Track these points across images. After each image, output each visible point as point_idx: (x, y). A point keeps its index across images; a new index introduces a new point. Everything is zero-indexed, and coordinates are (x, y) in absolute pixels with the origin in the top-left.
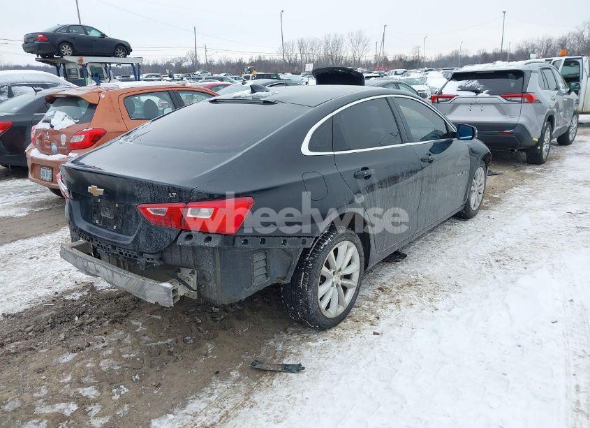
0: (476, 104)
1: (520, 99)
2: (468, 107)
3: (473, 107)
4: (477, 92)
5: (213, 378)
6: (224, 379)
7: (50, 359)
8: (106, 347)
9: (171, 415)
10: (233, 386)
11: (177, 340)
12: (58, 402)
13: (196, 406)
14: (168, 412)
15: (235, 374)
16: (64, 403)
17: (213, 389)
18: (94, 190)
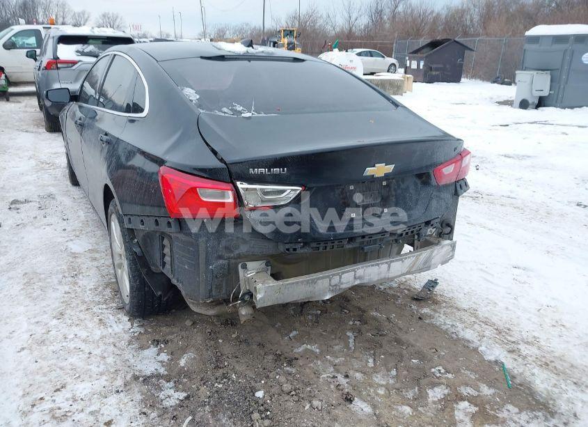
5: (427, 321)
6: (431, 317)
7: (360, 420)
8: (347, 376)
9: (480, 349)
10: (445, 314)
11: (352, 330)
12: (452, 416)
13: (468, 334)
14: (476, 350)
15: (425, 311)
16: (456, 412)
17: (445, 324)
18: (380, 170)
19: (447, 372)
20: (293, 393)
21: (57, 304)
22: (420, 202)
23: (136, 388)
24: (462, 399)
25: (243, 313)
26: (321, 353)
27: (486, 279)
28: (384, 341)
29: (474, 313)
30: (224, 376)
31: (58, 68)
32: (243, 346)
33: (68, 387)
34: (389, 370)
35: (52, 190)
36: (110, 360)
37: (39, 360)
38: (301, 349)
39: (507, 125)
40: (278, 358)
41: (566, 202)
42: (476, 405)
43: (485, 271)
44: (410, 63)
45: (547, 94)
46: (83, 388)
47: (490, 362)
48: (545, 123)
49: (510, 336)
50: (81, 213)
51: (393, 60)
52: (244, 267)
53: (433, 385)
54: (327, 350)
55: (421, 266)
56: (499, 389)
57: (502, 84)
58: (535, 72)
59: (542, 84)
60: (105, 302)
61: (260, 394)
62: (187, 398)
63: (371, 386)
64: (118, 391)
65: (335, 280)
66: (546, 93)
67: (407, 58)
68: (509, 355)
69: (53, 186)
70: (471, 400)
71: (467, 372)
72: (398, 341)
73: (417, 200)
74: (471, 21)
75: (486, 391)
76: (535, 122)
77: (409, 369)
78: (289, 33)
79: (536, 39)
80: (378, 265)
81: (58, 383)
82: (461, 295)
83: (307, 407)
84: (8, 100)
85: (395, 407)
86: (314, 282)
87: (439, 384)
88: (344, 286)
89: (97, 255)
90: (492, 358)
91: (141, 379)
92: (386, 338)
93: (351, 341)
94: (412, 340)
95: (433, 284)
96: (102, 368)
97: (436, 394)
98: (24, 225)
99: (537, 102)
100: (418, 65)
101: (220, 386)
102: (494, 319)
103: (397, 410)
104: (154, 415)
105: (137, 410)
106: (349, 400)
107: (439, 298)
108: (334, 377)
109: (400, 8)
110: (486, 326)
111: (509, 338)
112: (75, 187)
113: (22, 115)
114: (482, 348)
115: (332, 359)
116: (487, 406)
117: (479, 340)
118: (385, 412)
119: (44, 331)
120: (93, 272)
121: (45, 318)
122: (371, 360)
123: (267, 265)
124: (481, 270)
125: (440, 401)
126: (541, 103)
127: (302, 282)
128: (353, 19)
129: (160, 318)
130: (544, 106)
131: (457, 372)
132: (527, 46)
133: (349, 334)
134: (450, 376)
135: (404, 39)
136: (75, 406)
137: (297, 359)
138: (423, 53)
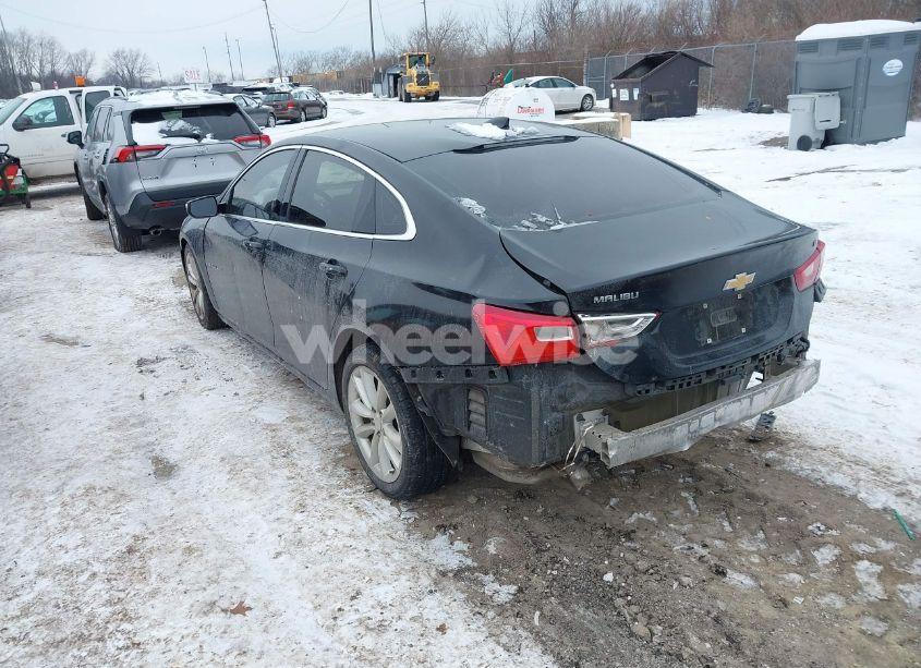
0: (203, 155)
1: (258, 142)
2: (192, 161)
3: (199, 161)
4: (197, 137)
5: (778, 468)
6: (780, 462)
7: (745, 595)
8: (705, 546)
9: (860, 496)
10: (797, 457)
11: (687, 488)
12: (855, 579)
13: (838, 479)
14: (854, 498)
15: (770, 455)
16: (857, 574)
17: (802, 469)
18: (740, 282)
19: (829, 528)
20: (652, 571)
21: (287, 495)
22: (779, 316)
23: (450, 584)
24: (860, 558)
25: (579, 477)
26: (660, 521)
27: (836, 406)
28: (734, 498)
29: (835, 451)
30: (554, 560)
31: (137, 159)
32: (557, 522)
33: (366, 592)
34: (754, 533)
35: (183, 339)
36: (396, 556)
37: (309, 565)
38: (633, 519)
39: (788, 179)
40: (609, 532)
41: (908, 287)
42: (879, 564)
43: (830, 395)
44: (618, 93)
45: (837, 126)
46: (385, 592)
47: (877, 510)
48: (842, 170)
49: (893, 475)
50: (246, 368)
51: (586, 90)
52: (581, 419)
53: (818, 546)
54: (666, 517)
55: (785, 397)
56: (898, 542)
57: (758, 112)
58: (816, 95)
59: (828, 111)
60: (346, 486)
61: (609, 577)
62: (520, 590)
63: (740, 554)
64: (431, 592)
65: (694, 426)
66: (834, 124)
67: (612, 86)
68: (899, 500)
69: (179, 332)
70: (871, 558)
71: (852, 526)
72: (752, 497)
73: (777, 313)
74: (699, 19)
75: (885, 546)
76: (827, 170)
77: (779, 529)
78: (418, 59)
79: (813, 46)
80: (739, 400)
81: (350, 589)
82: (811, 430)
83: (675, 585)
84: (29, 207)
85: (780, 576)
86: (671, 430)
87: (825, 544)
88: (704, 432)
89: (301, 424)
90: (879, 506)
91: (451, 575)
92: (734, 494)
93: (691, 502)
94: (767, 492)
95: (768, 420)
96: (392, 567)
97: (825, 555)
98: (176, 394)
99: (822, 138)
100: (631, 95)
101: (555, 573)
102: (866, 457)
103: (784, 579)
104: (491, 614)
105: (467, 611)
106: (721, 573)
107: (785, 438)
108: (690, 548)
109: (582, 7)
110: (858, 467)
111: (893, 479)
112: (213, 332)
113: (66, 229)
114: (862, 495)
115: (677, 527)
116: (893, 564)
117: (855, 486)
118: (772, 582)
119: (292, 529)
120: (307, 447)
121: (283, 512)
122: (726, 524)
123: (604, 414)
124: (825, 394)
125: (833, 563)
126: (829, 139)
127: (659, 432)
128: (515, 30)
129: (432, 497)
130: (834, 144)
131: (841, 527)
132: (800, 57)
133: (685, 494)
134: (834, 533)
135: (599, 55)
136: (387, 615)
137: (634, 531)
138: (635, 77)
